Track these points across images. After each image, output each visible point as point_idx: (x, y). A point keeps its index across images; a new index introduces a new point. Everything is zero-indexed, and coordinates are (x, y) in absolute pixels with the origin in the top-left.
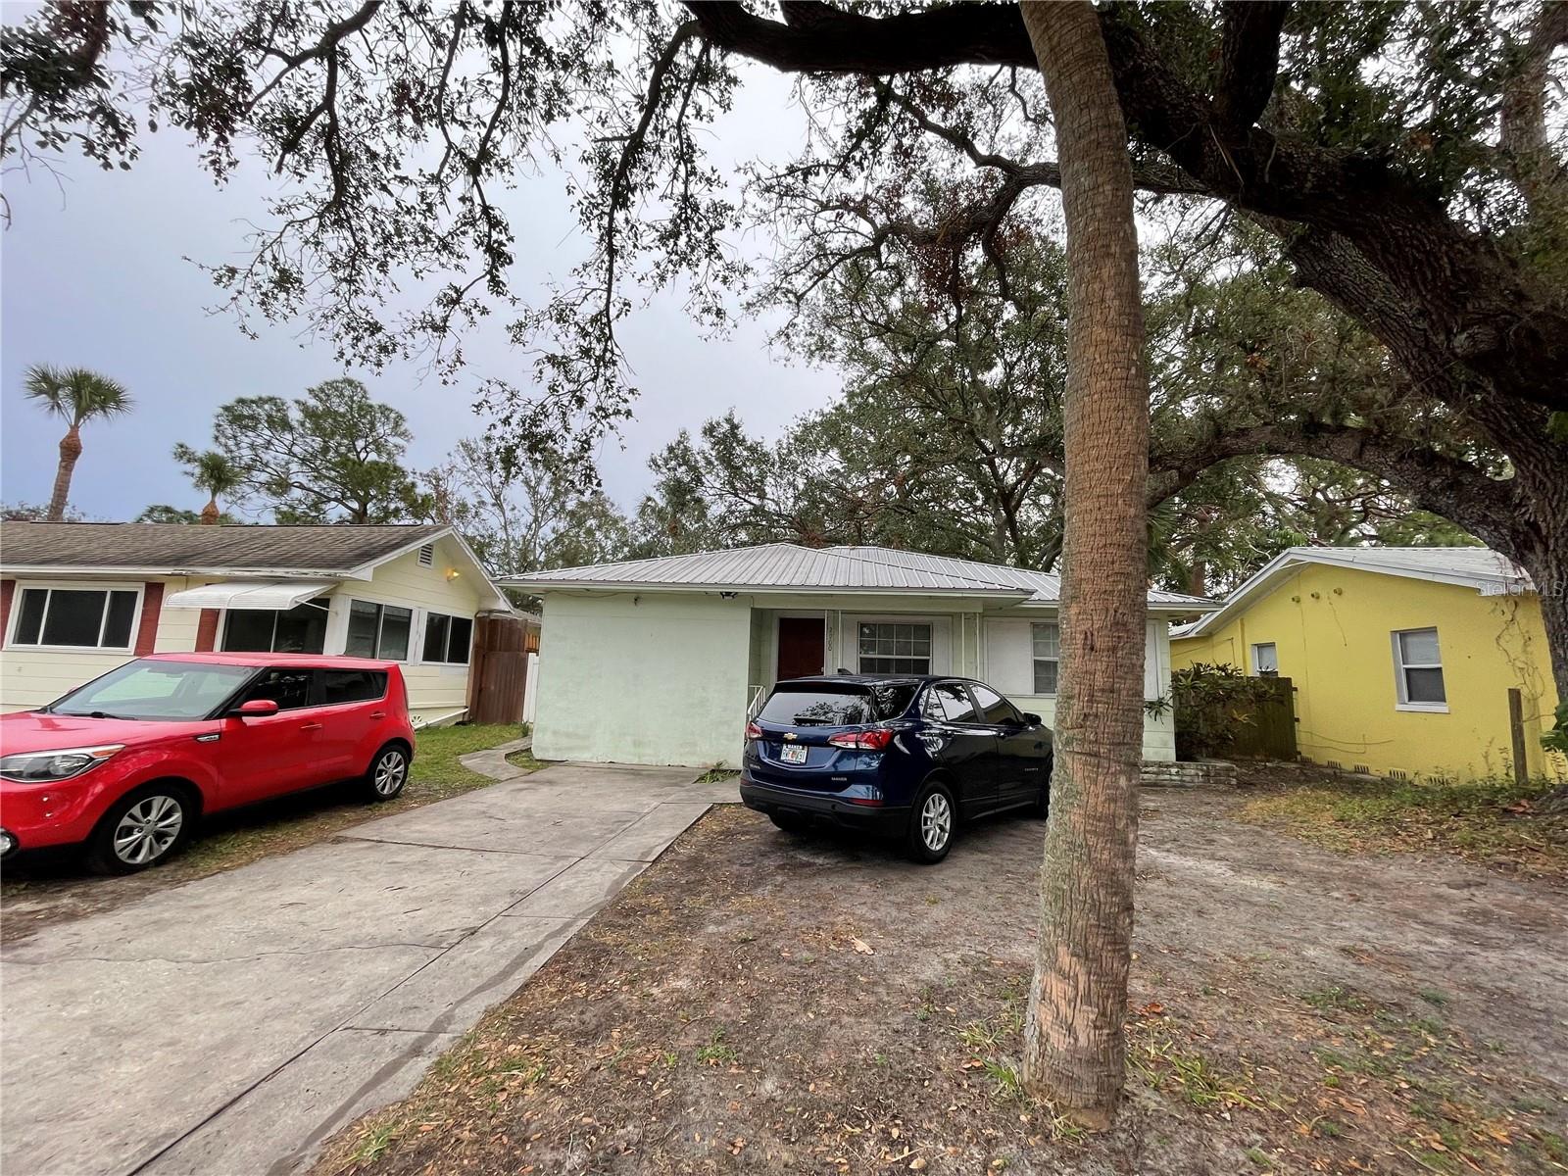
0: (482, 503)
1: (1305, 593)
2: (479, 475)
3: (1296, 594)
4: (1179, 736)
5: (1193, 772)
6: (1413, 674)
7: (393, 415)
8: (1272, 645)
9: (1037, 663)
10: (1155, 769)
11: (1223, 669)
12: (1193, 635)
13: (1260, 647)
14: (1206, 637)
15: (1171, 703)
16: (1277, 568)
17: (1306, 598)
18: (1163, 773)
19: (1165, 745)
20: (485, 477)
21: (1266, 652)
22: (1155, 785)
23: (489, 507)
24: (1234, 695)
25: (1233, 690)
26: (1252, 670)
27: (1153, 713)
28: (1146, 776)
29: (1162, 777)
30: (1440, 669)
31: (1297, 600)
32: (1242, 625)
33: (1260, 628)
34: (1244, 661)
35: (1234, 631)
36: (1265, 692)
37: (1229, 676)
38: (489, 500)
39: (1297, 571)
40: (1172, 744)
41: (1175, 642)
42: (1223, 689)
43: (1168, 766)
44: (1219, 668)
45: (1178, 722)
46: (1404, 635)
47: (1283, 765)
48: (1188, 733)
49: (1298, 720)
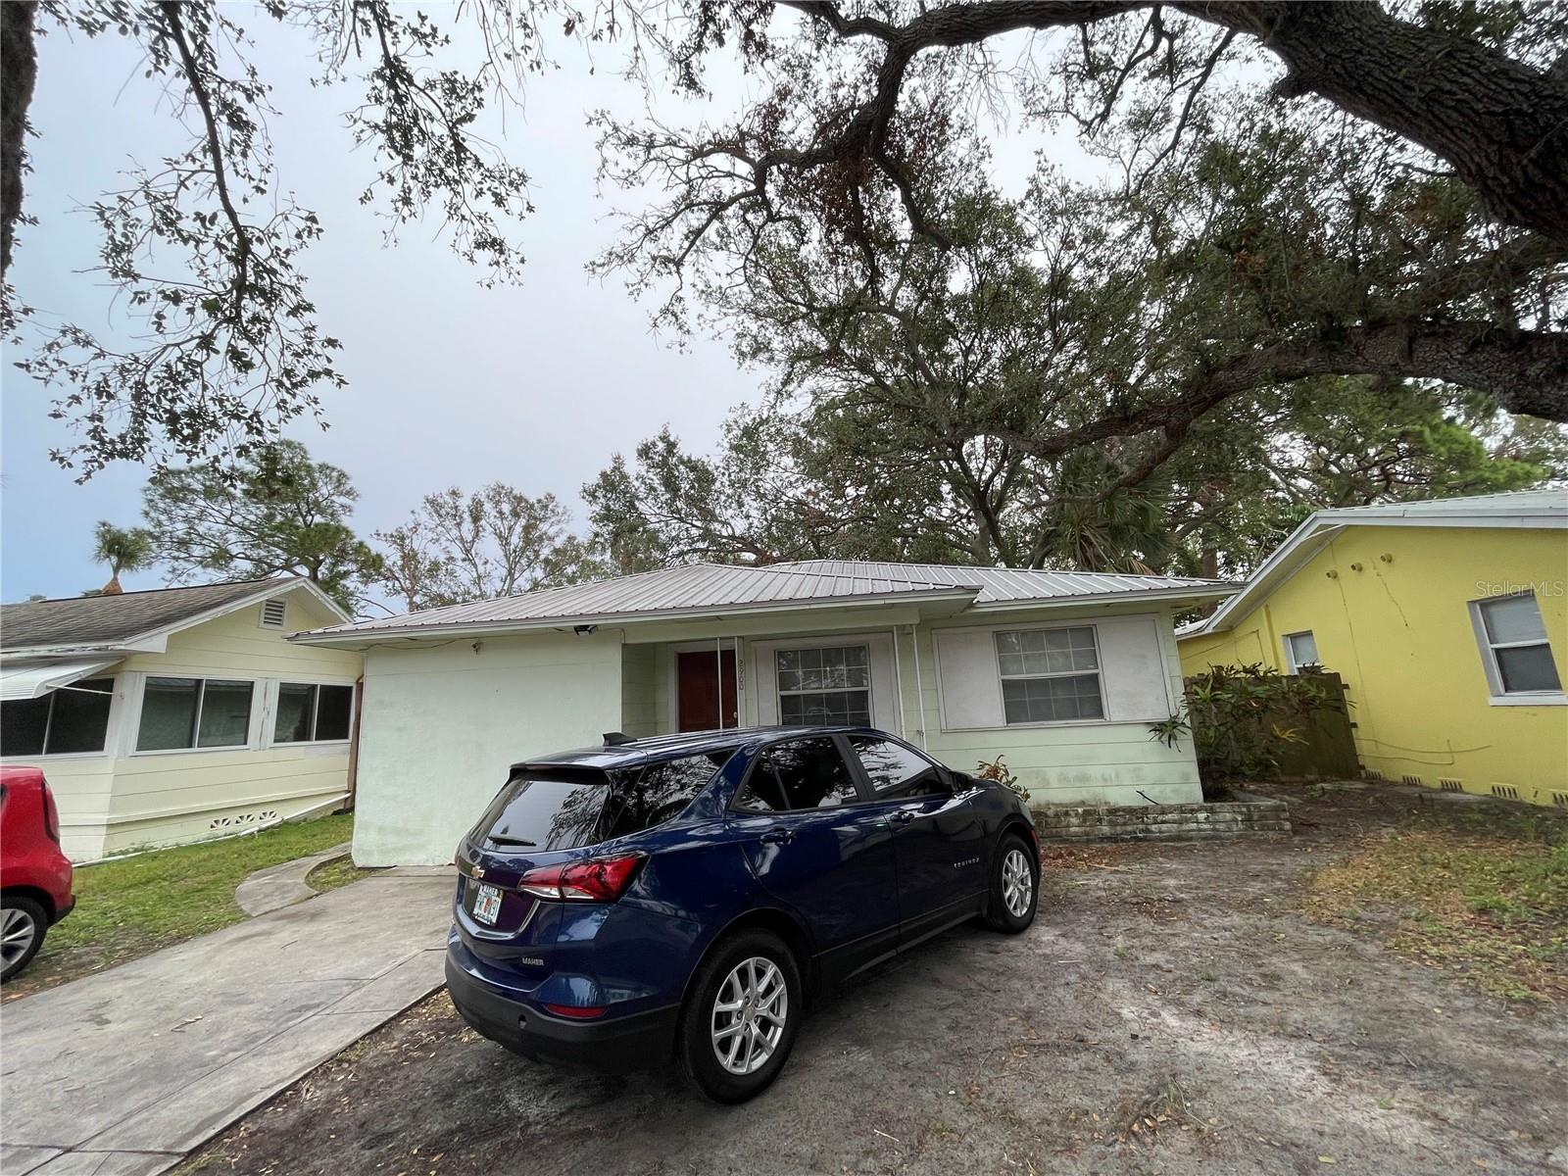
0: (451, 559)
1: (1342, 564)
2: (448, 531)
3: (1330, 568)
4: (1203, 765)
5: (1228, 816)
6: (1505, 654)
7: (335, 474)
8: (1309, 634)
9: (1008, 687)
10: (1175, 816)
11: (1253, 670)
12: (1209, 630)
13: (1294, 638)
14: (1226, 631)
15: (1187, 722)
16: (1303, 538)
17: (1346, 573)
18: (1187, 821)
19: (1186, 779)
20: (455, 532)
21: (1302, 643)
22: (1179, 838)
23: (460, 563)
24: (1272, 705)
25: (1269, 698)
26: (1288, 667)
27: (1165, 738)
28: (1164, 827)
29: (1185, 827)
30: (1547, 646)
31: (1334, 576)
32: (1268, 614)
33: (1291, 615)
34: (1276, 658)
35: (1260, 621)
36: (1313, 699)
37: (1261, 680)
38: (458, 554)
39: (1329, 539)
40: (1197, 778)
41: (1184, 643)
42: (1257, 699)
43: (1192, 811)
44: (1246, 670)
45: (1200, 745)
46: (1485, 605)
47: (1346, 785)
48: (1217, 762)
49: (1355, 725)
